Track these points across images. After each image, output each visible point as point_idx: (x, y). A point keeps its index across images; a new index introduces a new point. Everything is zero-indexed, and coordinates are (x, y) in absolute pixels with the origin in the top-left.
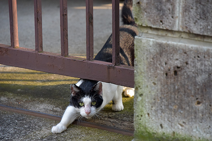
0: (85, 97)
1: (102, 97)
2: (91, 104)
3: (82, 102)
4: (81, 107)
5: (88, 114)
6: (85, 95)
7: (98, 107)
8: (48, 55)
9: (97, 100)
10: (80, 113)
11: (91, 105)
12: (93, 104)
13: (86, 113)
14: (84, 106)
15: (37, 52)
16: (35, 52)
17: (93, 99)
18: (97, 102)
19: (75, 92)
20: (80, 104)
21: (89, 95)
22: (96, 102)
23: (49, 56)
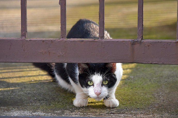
0: (95, 75)
1: (115, 76)
2: (102, 83)
3: (91, 81)
4: (90, 86)
5: (98, 95)
6: (95, 72)
7: (111, 87)
8: (41, 40)
9: (110, 79)
10: (88, 94)
11: (102, 85)
12: (104, 83)
13: (96, 93)
14: (93, 85)
15: (24, 38)
16: (20, 39)
17: (104, 77)
18: (110, 81)
19: (83, 68)
20: (89, 83)
21: (100, 73)
22: (108, 81)
23: (43, 41)
